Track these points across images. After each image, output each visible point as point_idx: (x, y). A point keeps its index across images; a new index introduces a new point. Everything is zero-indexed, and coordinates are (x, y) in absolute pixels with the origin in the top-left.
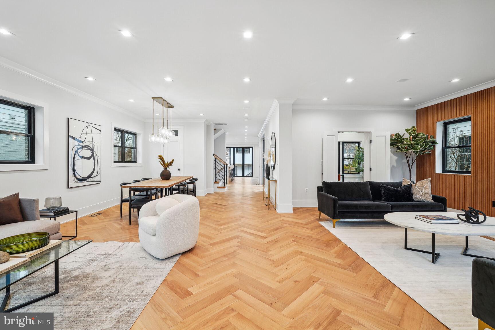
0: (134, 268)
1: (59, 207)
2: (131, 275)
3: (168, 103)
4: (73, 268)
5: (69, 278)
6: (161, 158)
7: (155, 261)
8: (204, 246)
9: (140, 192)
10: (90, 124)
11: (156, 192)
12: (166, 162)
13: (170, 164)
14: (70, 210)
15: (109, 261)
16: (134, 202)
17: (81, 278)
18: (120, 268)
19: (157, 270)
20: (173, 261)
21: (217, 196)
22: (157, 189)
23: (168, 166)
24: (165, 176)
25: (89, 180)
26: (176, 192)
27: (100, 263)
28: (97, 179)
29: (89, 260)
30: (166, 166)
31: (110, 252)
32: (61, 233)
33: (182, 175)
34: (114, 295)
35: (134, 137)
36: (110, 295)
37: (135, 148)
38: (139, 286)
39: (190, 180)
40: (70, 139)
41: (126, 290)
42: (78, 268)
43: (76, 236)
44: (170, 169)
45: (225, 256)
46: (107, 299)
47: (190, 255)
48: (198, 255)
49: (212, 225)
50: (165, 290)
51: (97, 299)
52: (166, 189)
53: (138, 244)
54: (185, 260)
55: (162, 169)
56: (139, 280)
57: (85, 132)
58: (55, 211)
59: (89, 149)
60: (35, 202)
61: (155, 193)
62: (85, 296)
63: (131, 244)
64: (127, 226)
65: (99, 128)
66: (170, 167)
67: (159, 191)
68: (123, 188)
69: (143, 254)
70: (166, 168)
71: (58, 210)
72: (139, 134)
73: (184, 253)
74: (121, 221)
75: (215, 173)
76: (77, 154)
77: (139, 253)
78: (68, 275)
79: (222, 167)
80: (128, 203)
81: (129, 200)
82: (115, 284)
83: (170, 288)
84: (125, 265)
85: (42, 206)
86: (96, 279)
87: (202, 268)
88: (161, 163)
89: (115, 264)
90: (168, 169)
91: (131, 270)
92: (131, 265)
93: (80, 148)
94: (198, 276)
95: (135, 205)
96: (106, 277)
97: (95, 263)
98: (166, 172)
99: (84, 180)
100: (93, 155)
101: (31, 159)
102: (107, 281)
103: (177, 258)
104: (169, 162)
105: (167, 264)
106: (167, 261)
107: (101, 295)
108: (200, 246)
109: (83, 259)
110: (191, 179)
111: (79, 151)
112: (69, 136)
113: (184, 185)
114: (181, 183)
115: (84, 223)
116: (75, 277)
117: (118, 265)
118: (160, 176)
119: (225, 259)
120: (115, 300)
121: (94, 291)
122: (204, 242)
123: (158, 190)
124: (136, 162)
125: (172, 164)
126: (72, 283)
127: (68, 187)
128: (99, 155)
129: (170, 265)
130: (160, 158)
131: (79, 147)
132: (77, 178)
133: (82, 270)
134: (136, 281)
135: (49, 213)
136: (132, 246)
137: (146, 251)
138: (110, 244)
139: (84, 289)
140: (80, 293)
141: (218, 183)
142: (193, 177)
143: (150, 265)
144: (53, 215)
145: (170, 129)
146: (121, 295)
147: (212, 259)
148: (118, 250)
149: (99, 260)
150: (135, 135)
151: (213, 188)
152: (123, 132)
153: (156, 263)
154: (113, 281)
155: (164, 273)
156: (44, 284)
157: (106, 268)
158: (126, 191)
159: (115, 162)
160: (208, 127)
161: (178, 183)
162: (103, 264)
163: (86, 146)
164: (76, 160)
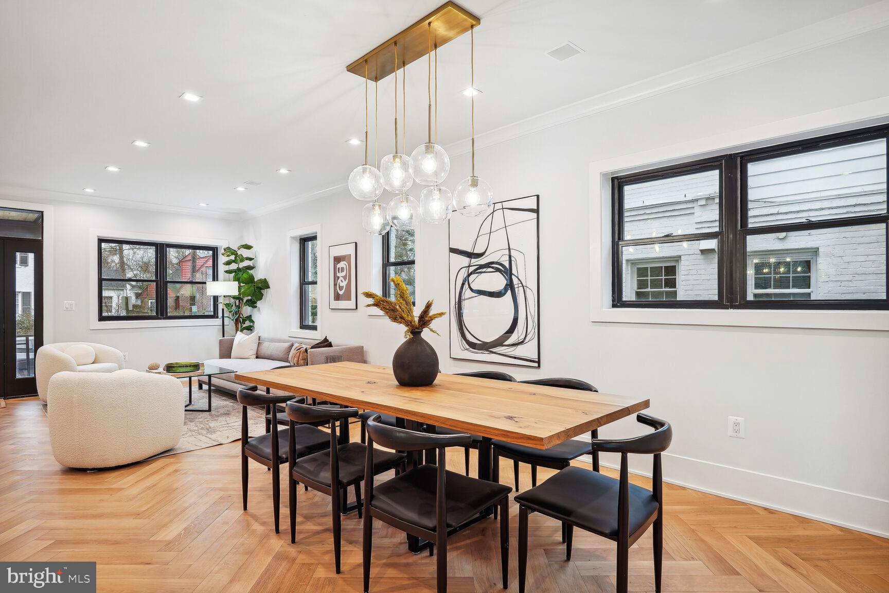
10: (499, 206)
25: (499, 349)
57: (485, 229)
59: (498, 270)
65: (530, 204)
76: (466, 286)
93: (474, 272)
99: (484, 347)
100: (510, 286)
111: (472, 278)
112: (449, 250)
127: (450, 356)
131: (472, 269)
163: (488, 265)
164: (465, 300)
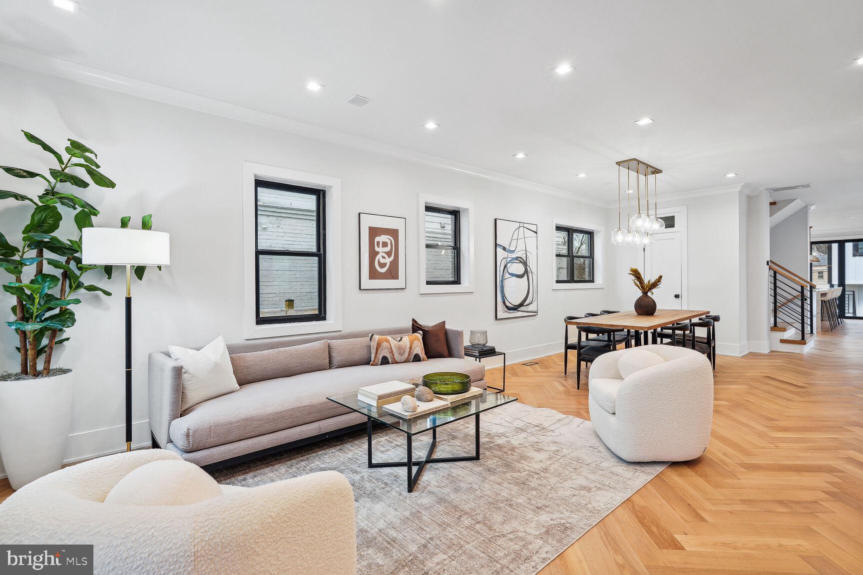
0: (578, 460)
1: (484, 345)
2: (572, 470)
3: (648, 166)
4: (497, 433)
5: (491, 445)
6: (636, 274)
7: (614, 461)
8: (725, 464)
9: (598, 335)
10: (522, 225)
11: (627, 338)
12: (646, 282)
13: (655, 285)
14: (496, 350)
15: (542, 438)
16: (585, 351)
17: (505, 450)
18: (556, 453)
19: (616, 478)
20: (649, 471)
21: (779, 362)
22: (629, 331)
23: (650, 289)
24: (646, 308)
25: (522, 309)
26: (669, 340)
27: (530, 436)
28: (532, 308)
29: (517, 428)
30: (646, 288)
31: (546, 425)
32: (487, 381)
33: (685, 308)
34: (546, 491)
35: (588, 237)
36: (540, 488)
37: (591, 256)
38: (582, 493)
39: (700, 319)
40: (499, 250)
41: (562, 490)
42: (503, 435)
43: (504, 391)
44: (655, 295)
45: (781, 502)
46: (534, 493)
47: (688, 471)
48: (706, 478)
49: (753, 424)
50: (625, 516)
51: (522, 486)
52: (646, 333)
53: (587, 424)
54: (675, 478)
55: (639, 293)
56: (585, 483)
57: (515, 237)
58: (480, 349)
59: (521, 262)
60: (459, 334)
61: (624, 339)
62: (508, 476)
63: (578, 420)
64: (574, 390)
65: (534, 228)
66: (654, 290)
67: (632, 336)
68: (568, 325)
69: (594, 441)
70: (645, 293)
71: (482, 349)
72: (596, 231)
73: (674, 464)
74: (565, 381)
75: (772, 306)
76: (506, 270)
77: (588, 439)
78: (491, 440)
79: (796, 293)
80: (576, 351)
81: (578, 347)
82: (548, 475)
83: (637, 517)
84: (565, 451)
85: (466, 342)
86: (523, 457)
87: (713, 508)
88: (636, 283)
89: (551, 445)
90: (649, 294)
91: (572, 462)
92: (574, 454)
93: (510, 262)
94: (702, 519)
95: (586, 356)
96: (538, 460)
97: (523, 435)
98: (646, 300)
99: (515, 308)
100: (526, 272)
101: (457, 279)
102: (537, 466)
103: (659, 469)
104: (653, 281)
105: (637, 474)
106: (638, 468)
107: (527, 483)
108: (716, 463)
109: (509, 425)
110: (704, 316)
111: (508, 265)
112: (496, 245)
113: (684, 328)
114: (677, 324)
115: (515, 374)
116: (499, 445)
117: (554, 448)
118: (634, 309)
119: (781, 509)
120: (545, 499)
121: (519, 474)
122: (725, 454)
123: (631, 334)
124: (592, 281)
125: (657, 285)
126: (495, 452)
127: (496, 318)
128: (534, 271)
129: (643, 477)
130: (633, 274)
131: (509, 260)
132: (507, 307)
133: (507, 439)
134: (578, 482)
135: (473, 351)
136: (578, 424)
137: (600, 439)
138: (546, 412)
139: (508, 466)
140: (503, 469)
141: (784, 330)
142: (709, 312)
143: (605, 464)
144: (478, 354)
145: (653, 217)
146: (553, 495)
147: (745, 497)
148: (557, 425)
149: (529, 431)
150: (590, 234)
151: (766, 343)
152: (570, 231)
153: (615, 464)
154: (546, 470)
155: (628, 487)
156: (466, 442)
157: (537, 447)
158: (573, 330)
159: (558, 282)
160: (750, 201)
161: (672, 323)
162: (533, 439)
163: (517, 258)
164: (505, 279)
